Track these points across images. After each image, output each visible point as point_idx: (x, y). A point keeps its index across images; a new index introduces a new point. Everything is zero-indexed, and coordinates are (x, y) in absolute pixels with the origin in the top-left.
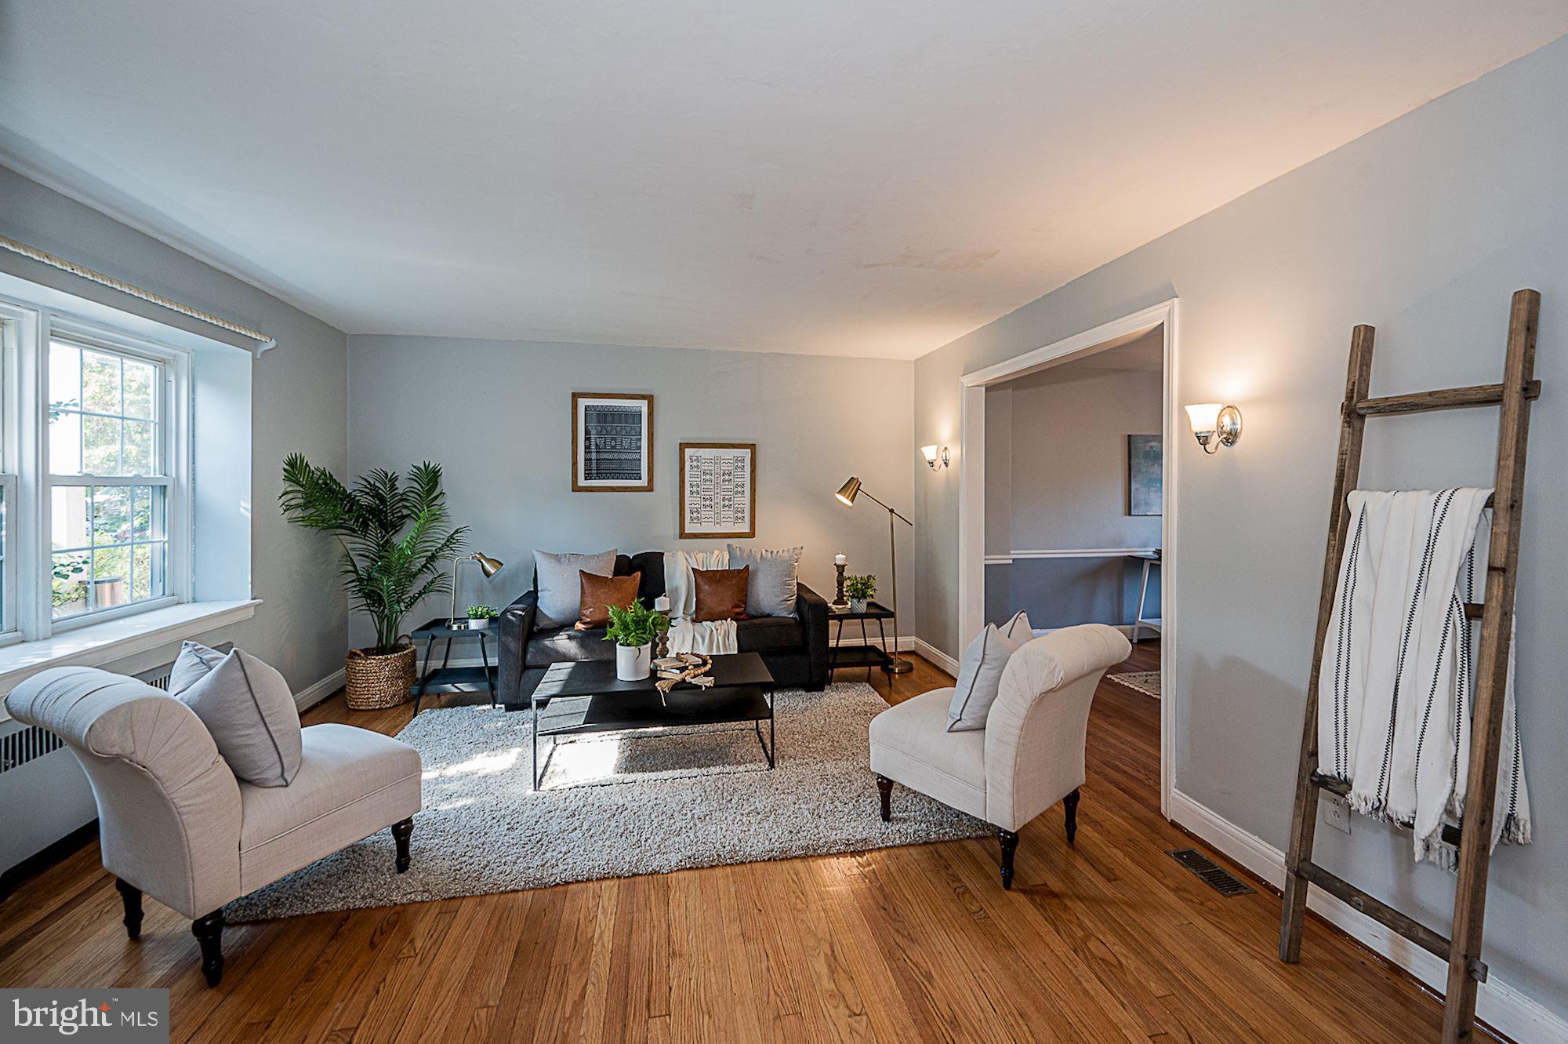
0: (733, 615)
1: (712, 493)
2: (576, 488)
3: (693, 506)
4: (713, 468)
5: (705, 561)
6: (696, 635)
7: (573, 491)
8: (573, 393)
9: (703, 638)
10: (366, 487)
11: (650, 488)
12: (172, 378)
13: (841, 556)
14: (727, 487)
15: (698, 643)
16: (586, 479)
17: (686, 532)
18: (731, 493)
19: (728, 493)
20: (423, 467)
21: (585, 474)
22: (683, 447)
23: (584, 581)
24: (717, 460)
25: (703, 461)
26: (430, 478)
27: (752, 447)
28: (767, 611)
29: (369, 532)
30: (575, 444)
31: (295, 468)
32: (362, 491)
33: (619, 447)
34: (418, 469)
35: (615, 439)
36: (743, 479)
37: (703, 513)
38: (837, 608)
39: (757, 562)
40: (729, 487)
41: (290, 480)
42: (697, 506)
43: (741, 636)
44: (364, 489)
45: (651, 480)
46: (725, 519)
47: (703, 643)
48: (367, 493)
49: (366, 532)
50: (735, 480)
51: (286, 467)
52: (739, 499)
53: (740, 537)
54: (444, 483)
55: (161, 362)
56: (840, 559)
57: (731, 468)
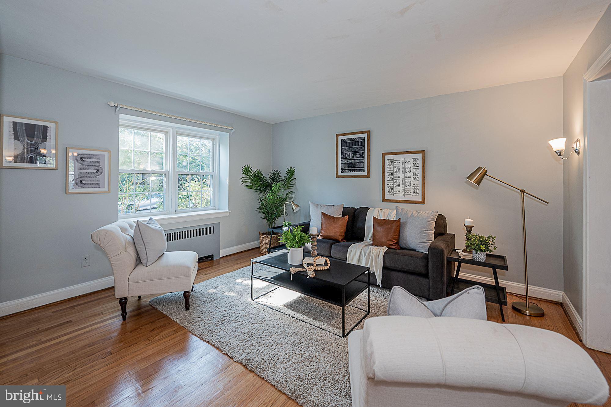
0: (388, 245)
1: (400, 179)
2: (338, 177)
3: (389, 185)
4: (400, 165)
5: (389, 214)
6: (362, 251)
7: (336, 178)
8: (336, 135)
9: (365, 254)
10: (271, 176)
11: (368, 176)
12: (215, 144)
13: (469, 220)
14: (409, 175)
15: (362, 256)
16: (341, 172)
17: (385, 199)
18: (411, 179)
19: (408, 179)
20: (290, 169)
21: (341, 170)
22: (384, 155)
23: (323, 217)
24: (403, 161)
25: (395, 162)
26: (291, 172)
27: (423, 152)
28: (412, 247)
29: (267, 190)
30: (337, 157)
31: (246, 170)
32: (269, 178)
33: (355, 157)
34: (288, 169)
35: (353, 153)
36: (417, 171)
37: (395, 189)
38: (462, 254)
39: (408, 217)
40: (410, 175)
41: (244, 173)
42: (392, 185)
43: (386, 257)
44: (270, 177)
45: (369, 172)
46: (407, 193)
47: (364, 257)
48: (271, 178)
49: (265, 191)
50: (413, 171)
51: (243, 169)
52: (415, 182)
53: (415, 203)
54: (296, 175)
55: (213, 139)
56: (469, 221)
57: (411, 165)
